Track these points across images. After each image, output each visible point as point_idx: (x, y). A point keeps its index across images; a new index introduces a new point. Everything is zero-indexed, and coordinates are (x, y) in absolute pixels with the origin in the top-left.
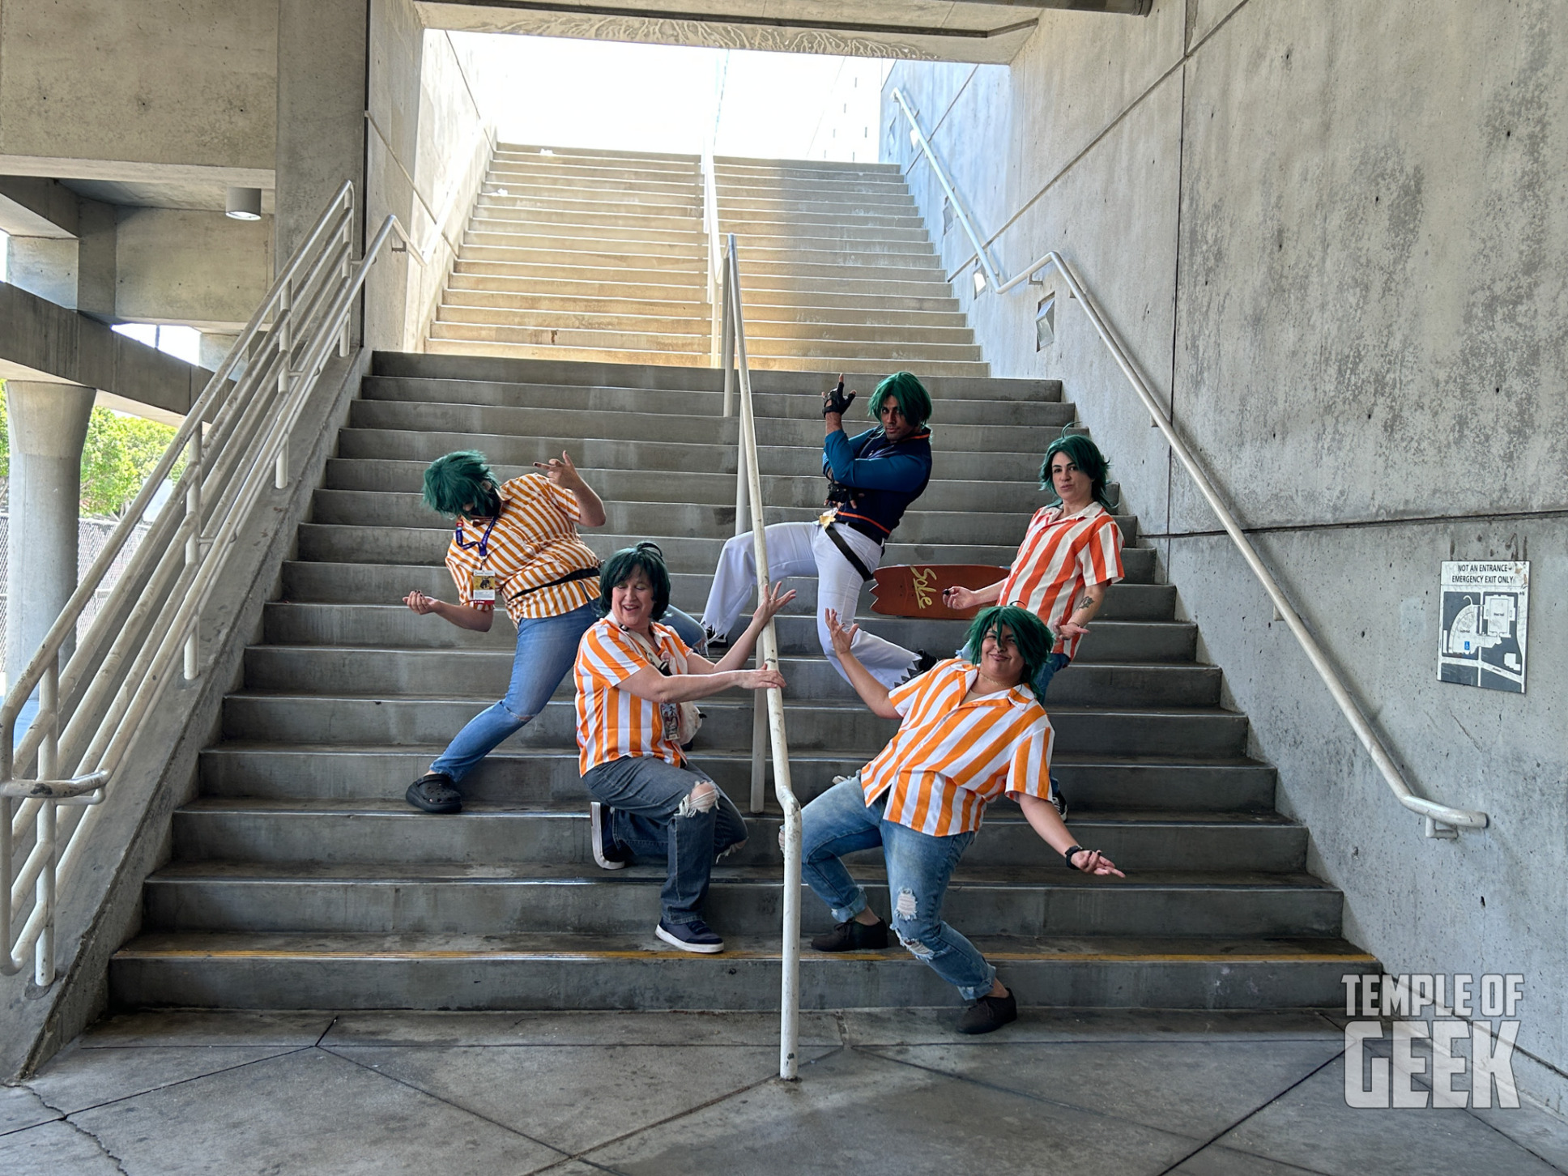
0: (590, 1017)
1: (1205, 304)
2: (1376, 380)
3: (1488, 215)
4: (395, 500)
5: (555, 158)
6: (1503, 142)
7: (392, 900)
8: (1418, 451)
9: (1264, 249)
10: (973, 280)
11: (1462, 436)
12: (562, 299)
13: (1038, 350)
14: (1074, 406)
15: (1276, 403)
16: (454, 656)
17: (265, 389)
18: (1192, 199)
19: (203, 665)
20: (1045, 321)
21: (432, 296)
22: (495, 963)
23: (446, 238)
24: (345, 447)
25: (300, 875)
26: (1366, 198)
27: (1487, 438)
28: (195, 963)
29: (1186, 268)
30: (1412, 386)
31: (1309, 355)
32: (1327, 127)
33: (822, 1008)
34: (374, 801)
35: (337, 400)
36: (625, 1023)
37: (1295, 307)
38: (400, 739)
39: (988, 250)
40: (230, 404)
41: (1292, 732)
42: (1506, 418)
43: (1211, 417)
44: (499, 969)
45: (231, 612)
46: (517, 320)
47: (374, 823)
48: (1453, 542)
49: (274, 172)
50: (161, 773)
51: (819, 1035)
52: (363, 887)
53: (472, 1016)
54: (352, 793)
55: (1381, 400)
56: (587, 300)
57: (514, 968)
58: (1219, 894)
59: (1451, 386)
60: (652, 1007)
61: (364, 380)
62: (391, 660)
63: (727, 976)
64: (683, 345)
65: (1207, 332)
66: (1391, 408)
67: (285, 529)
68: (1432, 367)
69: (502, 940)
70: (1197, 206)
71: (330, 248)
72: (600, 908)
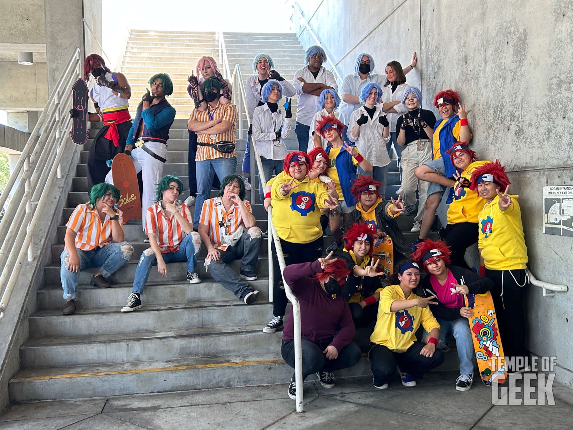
0: (213, 392)
1: (434, 86)
2: (511, 115)
3: (556, 48)
5: (156, 35)
6: (562, 19)
7: (125, 349)
8: (531, 143)
9: (459, 64)
11: (549, 136)
17: (52, 137)
18: (426, 45)
19: (36, 255)
24: (83, 159)
25: (86, 341)
26: (503, 42)
27: (560, 137)
28: (45, 381)
29: (425, 72)
30: (526, 117)
31: (481, 106)
32: (484, 14)
34: (113, 307)
36: (228, 393)
39: (337, 66)
42: (568, 129)
44: (173, 374)
45: (44, 232)
47: (115, 316)
48: (547, 179)
49: (45, 45)
50: (23, 302)
53: (164, 395)
54: (103, 305)
55: (513, 123)
57: (180, 374)
59: (544, 117)
60: (237, 385)
63: (268, 370)
66: (518, 126)
67: (63, 195)
68: (535, 109)
69: (173, 362)
70: (428, 47)
71: (73, 77)
72: (212, 345)
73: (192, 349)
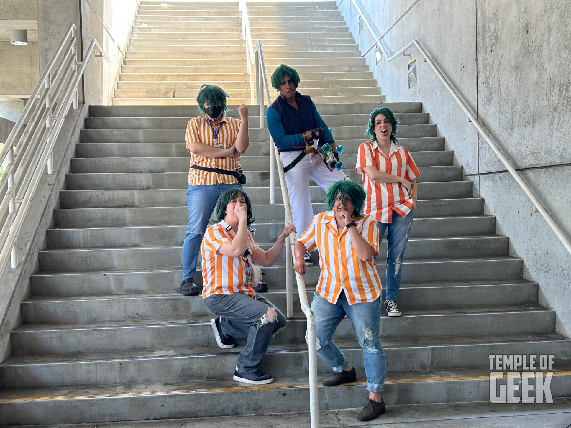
0: (218, 420)
1: (491, 61)
4: (105, 176)
5: (169, 7)
7: (118, 369)
9: (519, 33)
10: (375, 55)
12: (177, 76)
13: (409, 88)
14: (428, 114)
15: (529, 107)
16: (139, 250)
17: (40, 127)
18: (482, 11)
19: (20, 261)
20: (412, 73)
21: (114, 77)
22: (170, 396)
23: (119, 49)
24: (79, 153)
25: (74, 359)
28: (27, 404)
29: (481, 44)
31: (544, 84)
33: (328, 410)
34: (106, 321)
35: (74, 130)
36: (234, 421)
37: (536, 61)
38: (116, 292)
39: (382, 40)
40: (25, 135)
41: (545, 266)
43: (497, 116)
44: (173, 399)
45: (31, 235)
46: (156, 86)
47: (107, 332)
49: (36, 22)
50: (4, 313)
51: (328, 423)
52: (104, 363)
53: (160, 422)
54: (95, 319)
56: (189, 75)
57: (180, 398)
58: (515, 345)
60: (246, 413)
61: (86, 120)
62: (109, 254)
63: (282, 396)
64: (237, 94)
65: (493, 75)
67: (54, 193)
69: (172, 385)
70: (485, 14)
71: (67, 57)
72: (218, 367)
73: (194, 371)
